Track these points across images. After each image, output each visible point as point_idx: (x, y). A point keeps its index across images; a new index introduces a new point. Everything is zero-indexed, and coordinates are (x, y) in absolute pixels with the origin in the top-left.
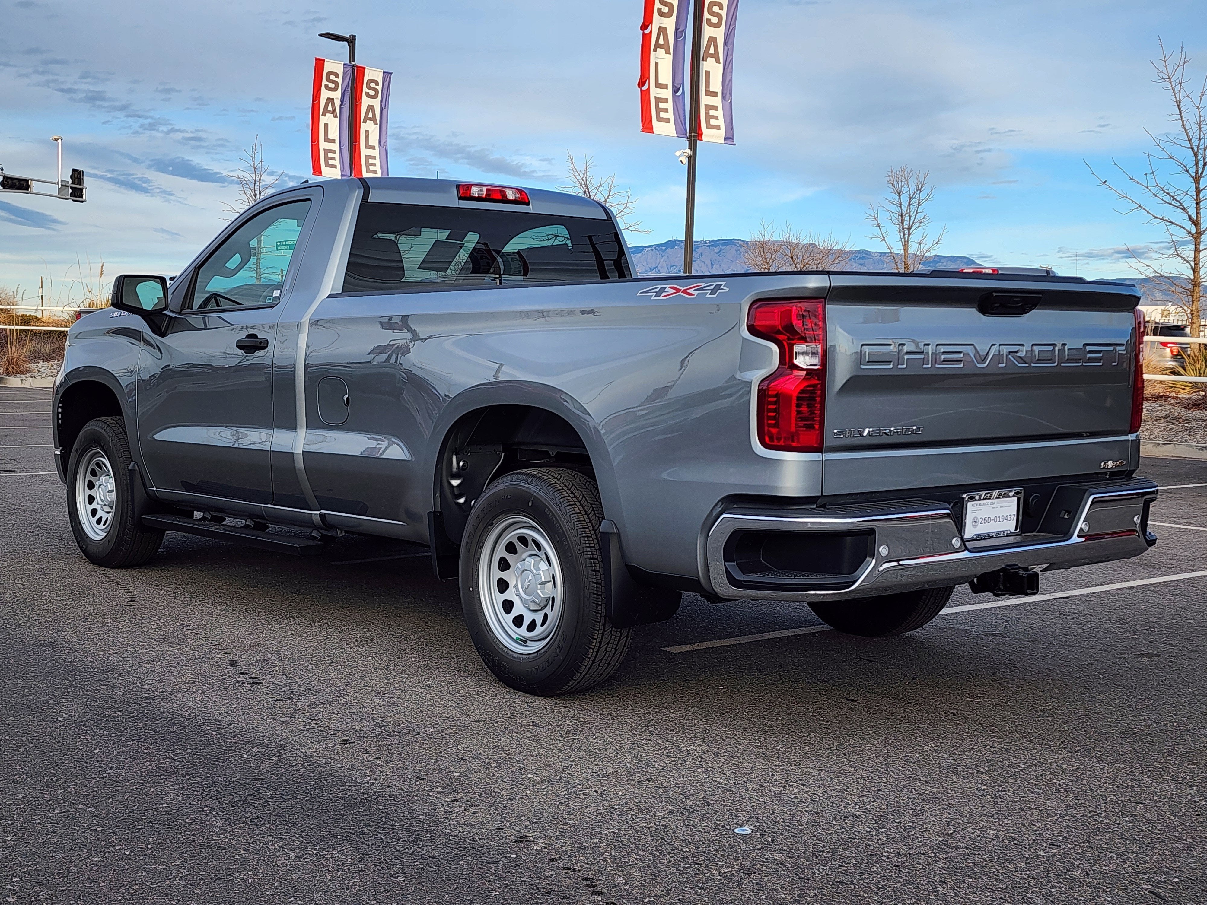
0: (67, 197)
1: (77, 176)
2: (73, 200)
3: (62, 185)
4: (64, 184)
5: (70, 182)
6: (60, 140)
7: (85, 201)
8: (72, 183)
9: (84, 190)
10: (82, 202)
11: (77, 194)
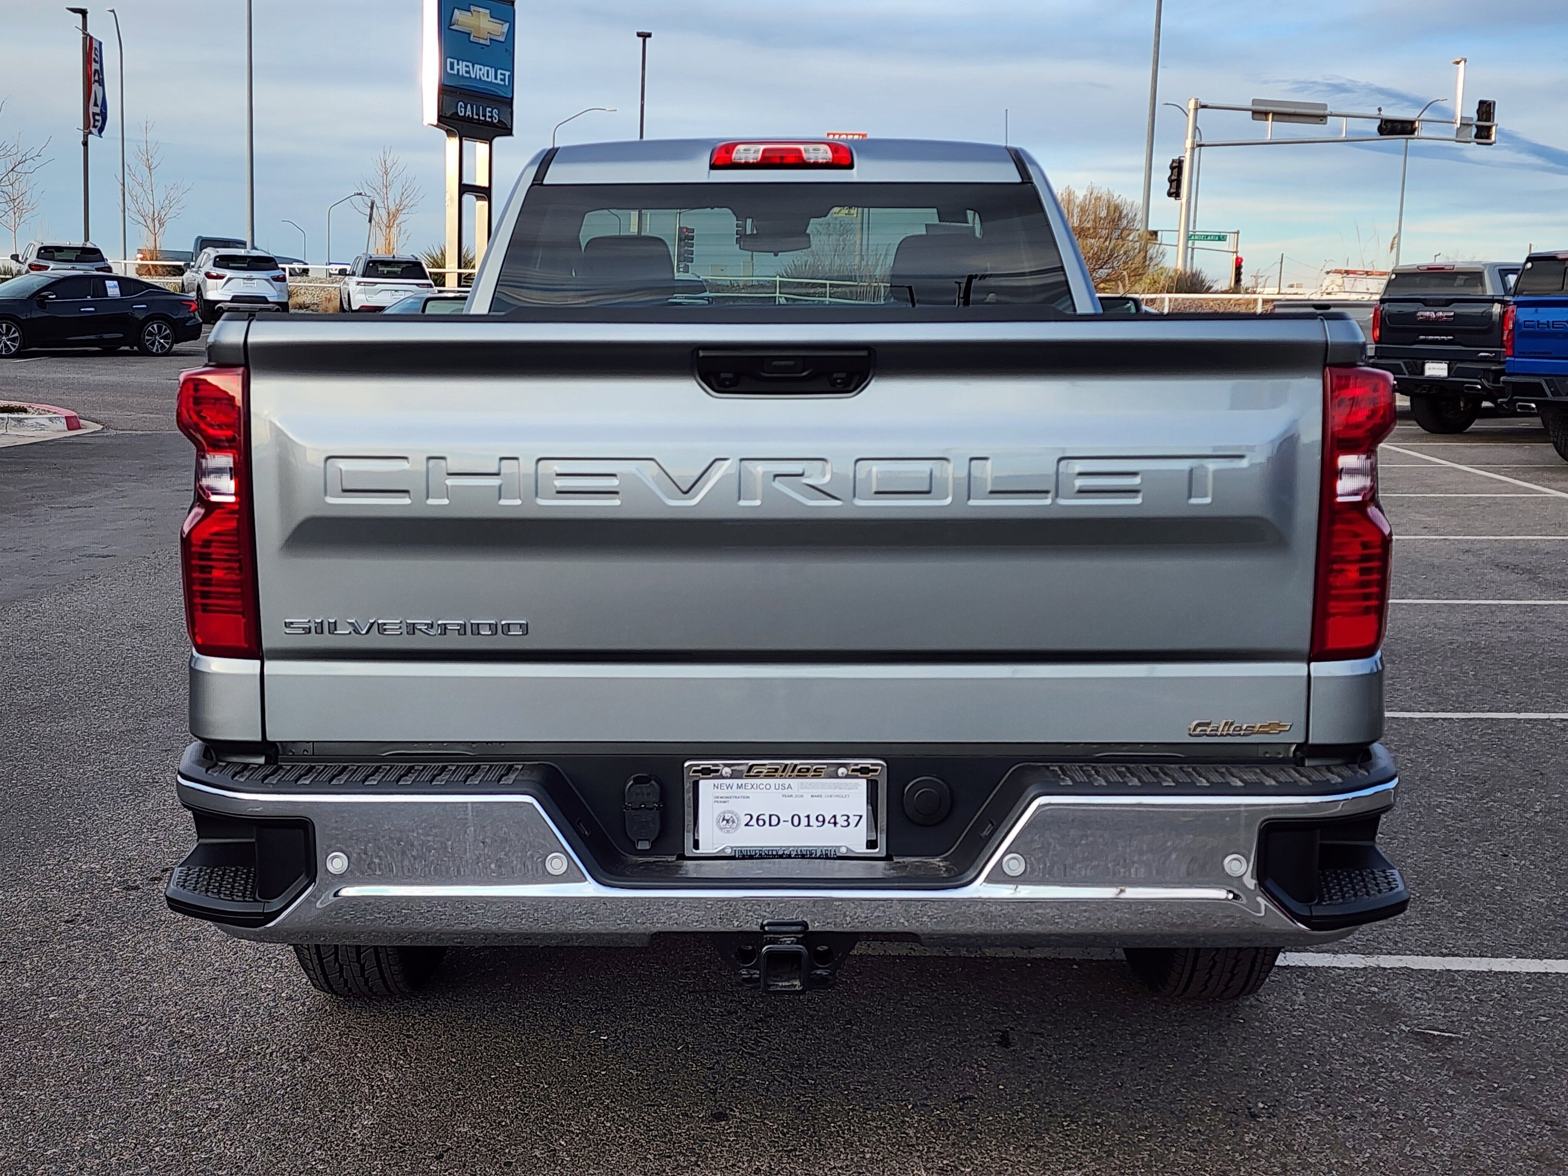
0: (1469, 139)
1: (1486, 110)
2: (1478, 143)
3: (1461, 124)
4: (1464, 122)
5: (1475, 116)
6: (1463, 62)
7: (1495, 142)
8: (1479, 120)
9: (1494, 129)
10: (1490, 144)
11: (1483, 134)
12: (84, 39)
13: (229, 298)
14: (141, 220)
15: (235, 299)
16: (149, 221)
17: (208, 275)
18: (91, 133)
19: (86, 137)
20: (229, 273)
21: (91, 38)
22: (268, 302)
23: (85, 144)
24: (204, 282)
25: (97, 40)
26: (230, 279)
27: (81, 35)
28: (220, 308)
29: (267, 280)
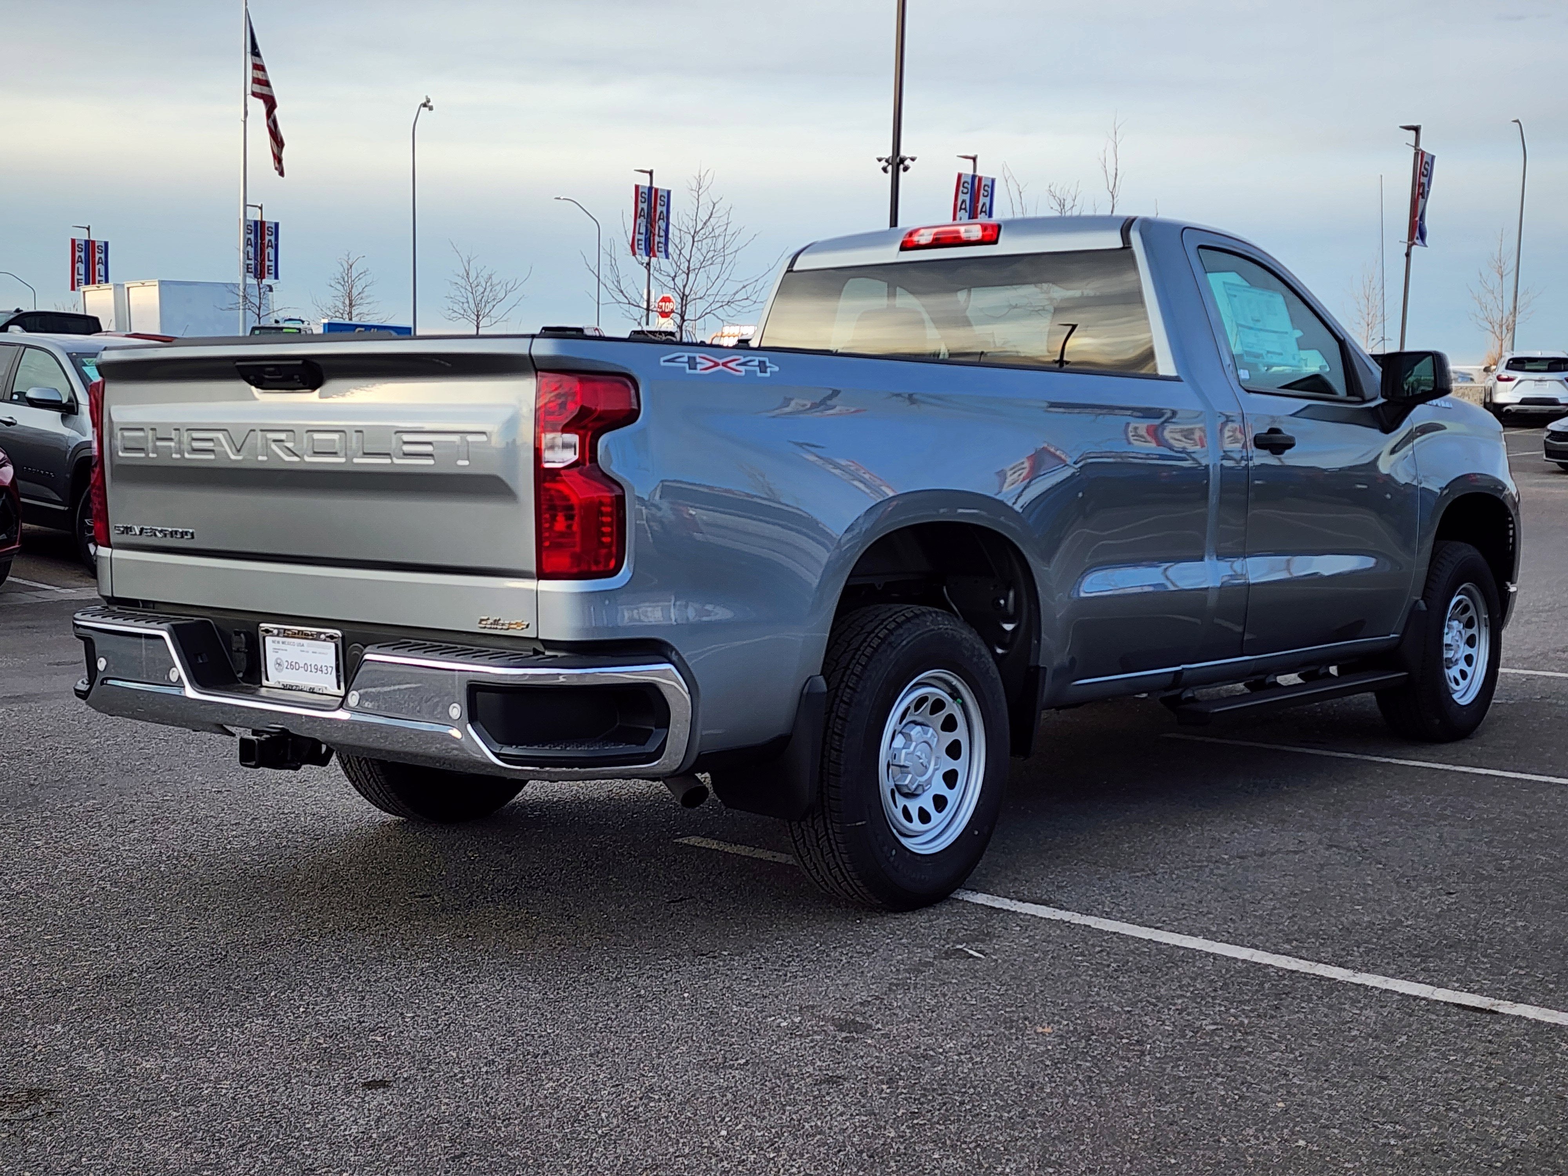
12: (1416, 154)
13: (1518, 401)
14: (1489, 327)
15: (1524, 402)
16: (1497, 327)
17: (1499, 379)
18: (1414, 244)
19: (1409, 247)
20: (1519, 375)
21: (1423, 153)
22: (1559, 404)
23: (1408, 255)
24: (1495, 384)
25: (1428, 154)
26: (1520, 382)
27: (1412, 151)
28: (1508, 410)
29: (1560, 381)
